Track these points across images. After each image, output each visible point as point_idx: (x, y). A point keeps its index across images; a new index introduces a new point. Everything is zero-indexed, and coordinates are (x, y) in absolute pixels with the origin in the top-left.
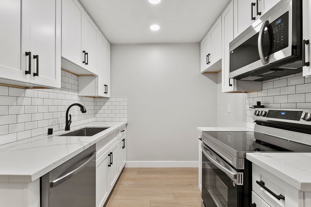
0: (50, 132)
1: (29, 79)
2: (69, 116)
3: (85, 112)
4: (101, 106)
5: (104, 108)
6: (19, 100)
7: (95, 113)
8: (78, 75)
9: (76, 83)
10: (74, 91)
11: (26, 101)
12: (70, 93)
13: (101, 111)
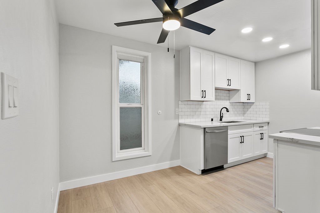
0: (212, 120)
1: (203, 99)
2: (222, 114)
3: (229, 112)
4: (248, 109)
5: (250, 110)
6: (201, 106)
7: (244, 114)
8: (229, 90)
9: (228, 95)
10: (227, 100)
11: (203, 106)
12: (224, 101)
13: (248, 112)
